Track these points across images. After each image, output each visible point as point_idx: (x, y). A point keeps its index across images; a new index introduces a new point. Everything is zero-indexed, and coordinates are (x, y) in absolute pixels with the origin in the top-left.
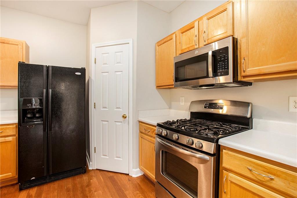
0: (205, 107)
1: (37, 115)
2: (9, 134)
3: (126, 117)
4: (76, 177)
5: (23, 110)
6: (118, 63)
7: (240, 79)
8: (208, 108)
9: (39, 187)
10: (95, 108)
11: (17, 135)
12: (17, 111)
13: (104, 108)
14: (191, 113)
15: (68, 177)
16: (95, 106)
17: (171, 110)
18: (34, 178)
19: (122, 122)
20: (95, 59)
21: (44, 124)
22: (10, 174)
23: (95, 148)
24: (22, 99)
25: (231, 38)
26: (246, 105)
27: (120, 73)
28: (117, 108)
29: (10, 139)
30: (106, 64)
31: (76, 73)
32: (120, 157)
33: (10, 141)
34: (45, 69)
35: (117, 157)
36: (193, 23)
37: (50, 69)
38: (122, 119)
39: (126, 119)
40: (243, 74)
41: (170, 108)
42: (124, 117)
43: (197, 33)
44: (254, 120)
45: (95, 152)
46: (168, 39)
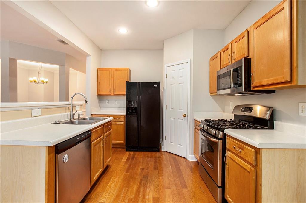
1: (134, 111)
2: (122, 120)
3: (185, 116)
4: (153, 152)
5: (128, 107)
6: (181, 77)
8: (243, 111)
9: (135, 152)
10: (166, 109)
11: (125, 122)
12: (125, 109)
13: (172, 109)
14: (234, 115)
15: (148, 151)
16: (166, 107)
17: (224, 113)
18: (132, 146)
19: (183, 119)
20: (167, 75)
21: (137, 116)
22: (122, 141)
23: (166, 136)
24: (127, 102)
25: (243, 59)
27: (182, 84)
28: (180, 109)
29: (122, 123)
30: (173, 78)
31: (155, 86)
32: (181, 145)
33: (122, 124)
34: (138, 84)
35: (179, 145)
36: (228, 45)
37: (141, 84)
38: (183, 117)
39: (185, 117)
41: (224, 111)
42: (184, 116)
43: (230, 53)
45: (166, 139)
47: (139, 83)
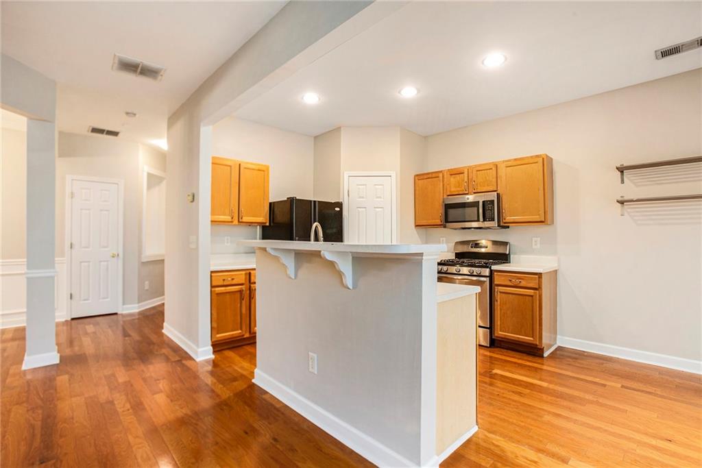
0: (472, 247)
7: (502, 224)
8: (475, 248)
14: (456, 253)
25: (496, 193)
26: (505, 244)
27: (380, 209)
31: (336, 209)
36: (462, 169)
40: (504, 221)
43: (466, 180)
44: (511, 256)
46: (434, 175)
47: (315, 202)
